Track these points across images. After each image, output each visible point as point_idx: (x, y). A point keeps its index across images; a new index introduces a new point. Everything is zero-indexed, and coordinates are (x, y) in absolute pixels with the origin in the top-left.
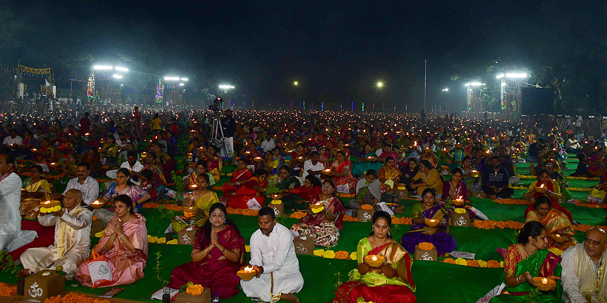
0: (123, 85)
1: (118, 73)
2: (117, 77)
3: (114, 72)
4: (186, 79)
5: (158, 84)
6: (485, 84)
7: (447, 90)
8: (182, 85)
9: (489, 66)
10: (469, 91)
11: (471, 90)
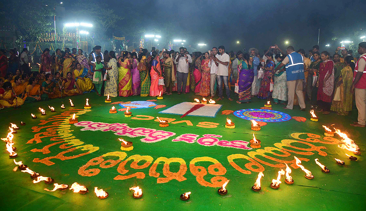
0: (158, 44)
1: (157, 38)
2: (156, 40)
3: (155, 38)
4: (184, 41)
5: (169, 44)
6: (352, 42)
7: (328, 45)
8: (182, 44)
9: (356, 31)
10: (343, 46)
11: (344, 45)
